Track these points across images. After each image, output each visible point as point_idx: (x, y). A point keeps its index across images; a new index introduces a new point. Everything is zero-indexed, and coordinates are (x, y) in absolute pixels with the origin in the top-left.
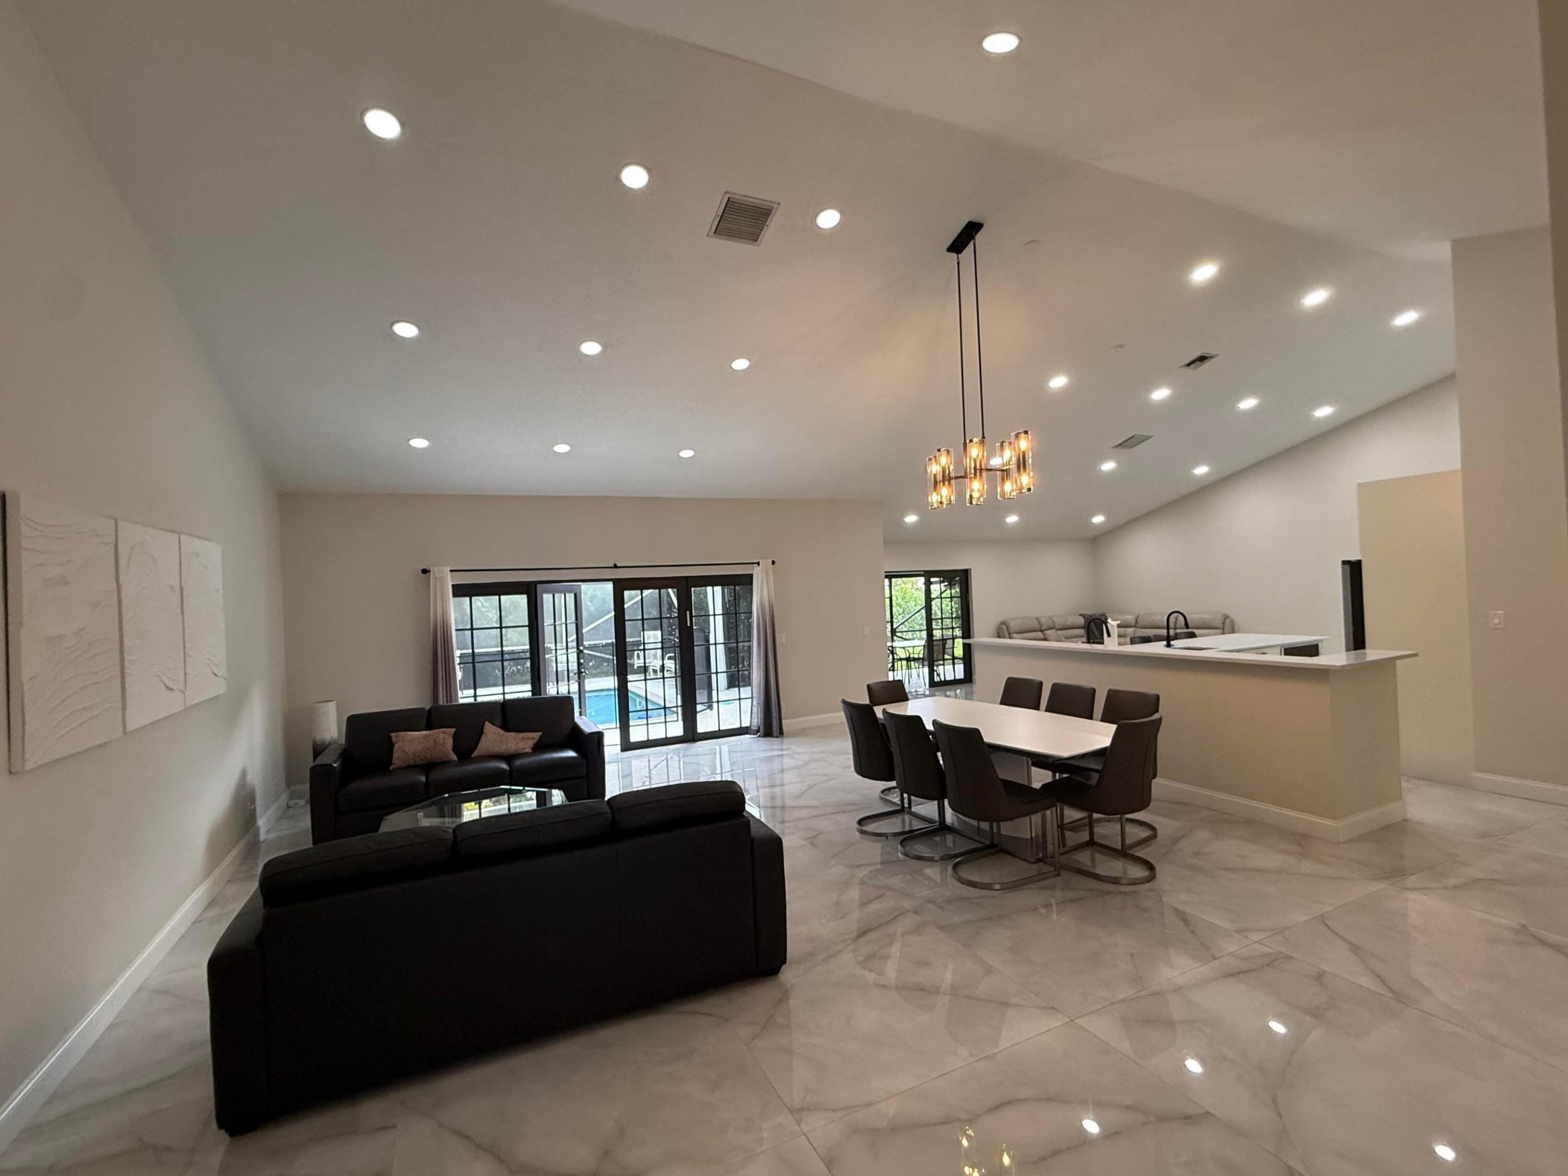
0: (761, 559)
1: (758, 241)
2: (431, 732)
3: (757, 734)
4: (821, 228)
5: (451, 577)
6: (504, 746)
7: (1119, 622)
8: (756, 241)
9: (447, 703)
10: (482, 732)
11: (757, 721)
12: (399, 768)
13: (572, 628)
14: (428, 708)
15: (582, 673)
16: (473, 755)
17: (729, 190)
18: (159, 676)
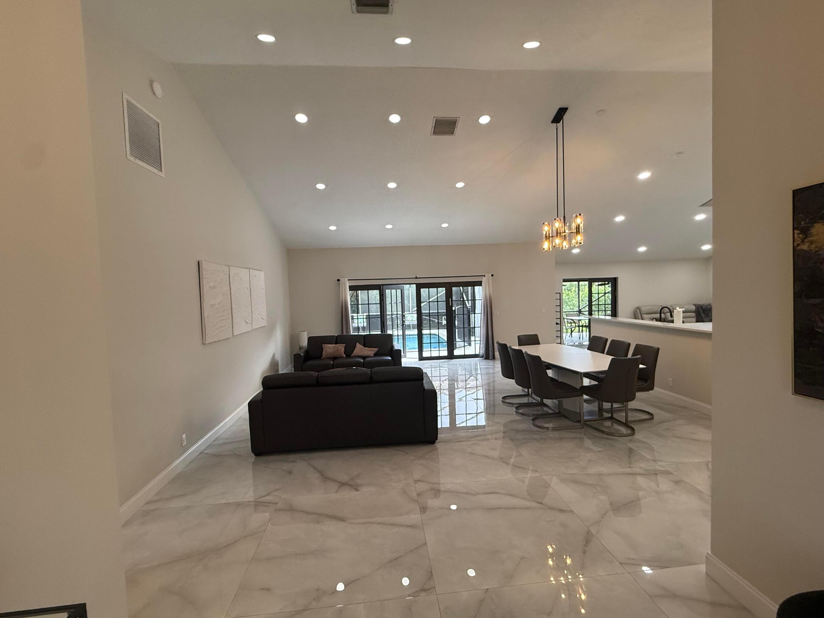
0: (486, 274)
1: (454, 133)
2: (336, 345)
3: (482, 358)
4: (482, 124)
5: (348, 283)
6: (363, 353)
7: (684, 309)
8: (453, 134)
9: (347, 334)
10: (355, 347)
11: (482, 352)
12: (325, 358)
13: (400, 305)
14: (336, 336)
15: (404, 325)
16: (351, 356)
17: (435, 116)
18: (244, 318)
